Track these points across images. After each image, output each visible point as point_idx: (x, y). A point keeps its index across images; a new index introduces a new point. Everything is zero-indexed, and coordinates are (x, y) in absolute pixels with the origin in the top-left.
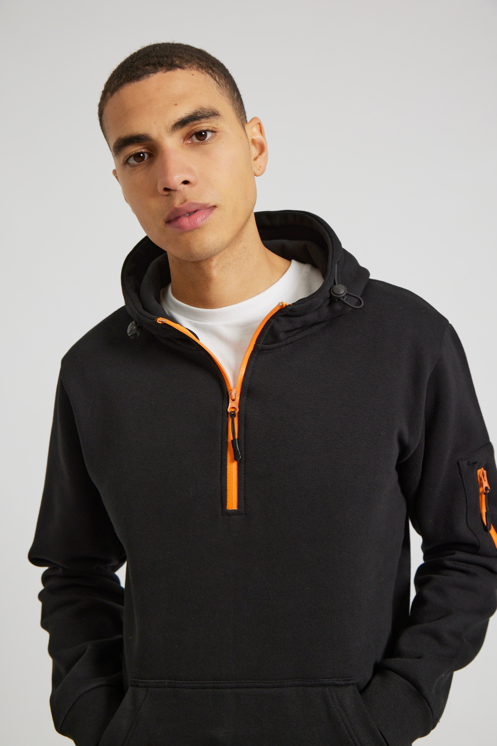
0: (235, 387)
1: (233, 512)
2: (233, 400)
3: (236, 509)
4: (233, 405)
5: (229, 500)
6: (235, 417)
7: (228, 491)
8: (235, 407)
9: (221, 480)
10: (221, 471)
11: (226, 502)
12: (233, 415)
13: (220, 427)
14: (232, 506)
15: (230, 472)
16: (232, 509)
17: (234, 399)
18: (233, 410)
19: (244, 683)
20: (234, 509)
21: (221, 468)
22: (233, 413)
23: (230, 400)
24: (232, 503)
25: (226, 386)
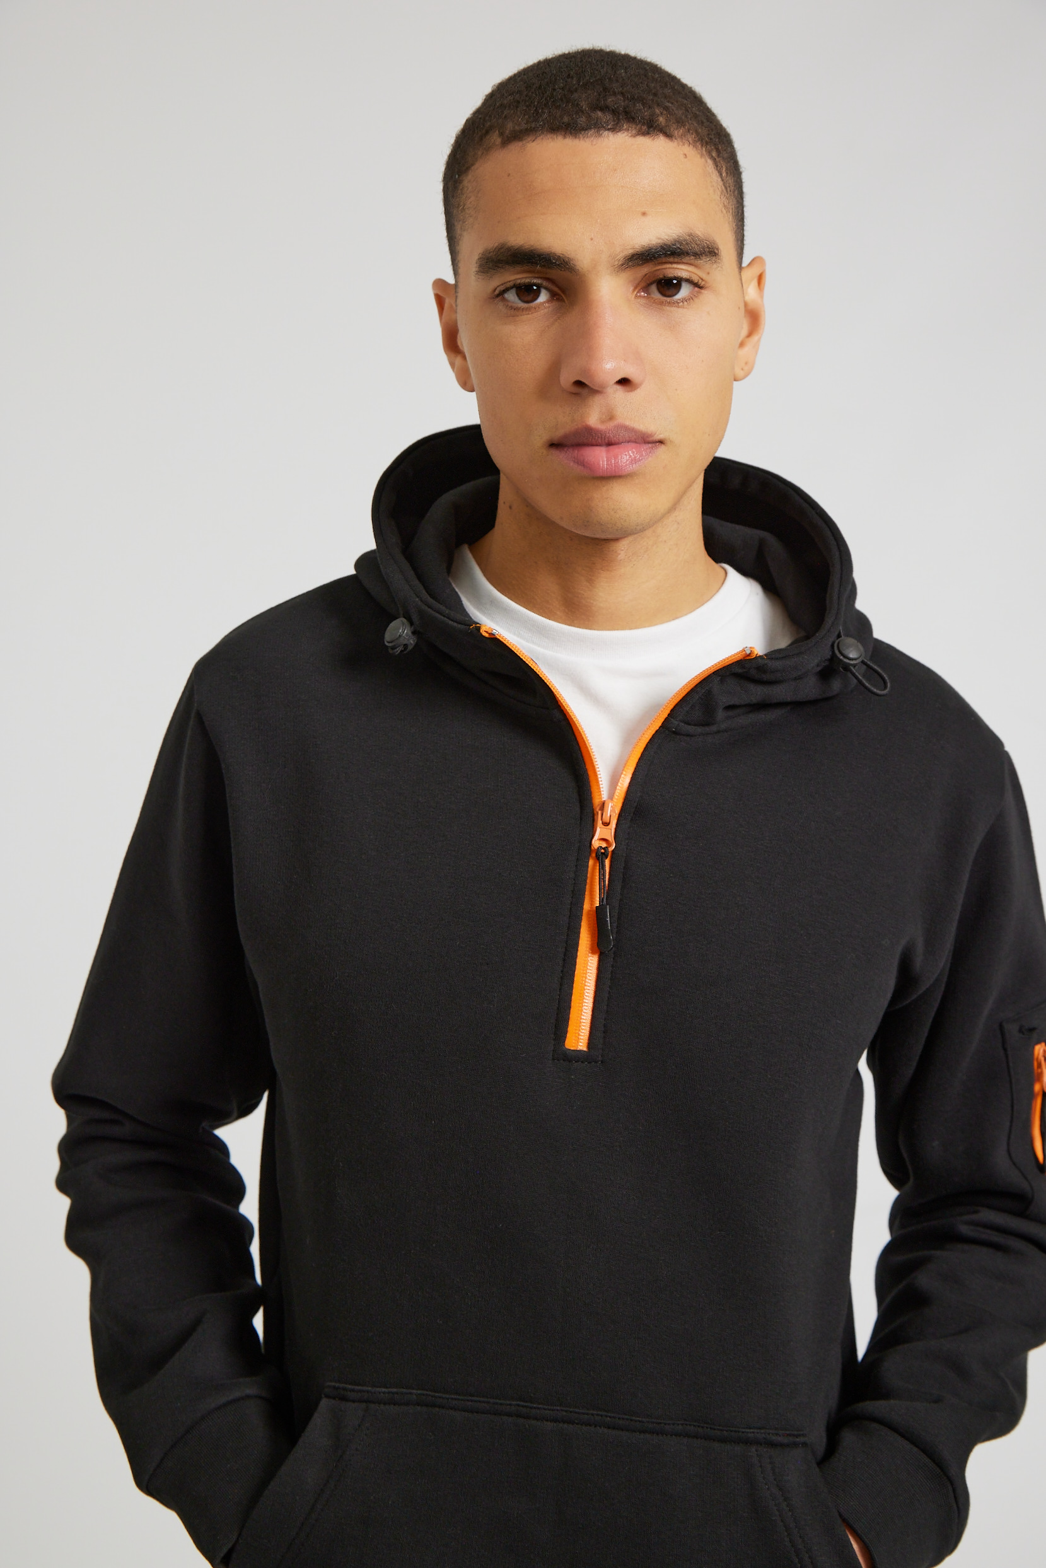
0: (611, 797)
1: (577, 1056)
2: (606, 824)
3: (585, 1049)
4: (603, 835)
5: (571, 1028)
6: (606, 858)
7: (572, 1010)
8: (610, 840)
9: (561, 985)
10: (564, 966)
11: (566, 1032)
12: (601, 855)
13: (572, 875)
14: (576, 1042)
15: (582, 972)
16: (575, 1049)
17: (608, 821)
18: (604, 845)
19: (584, 1414)
20: (580, 1048)
21: (564, 960)
22: (603, 851)
23: (600, 822)
24: (578, 1036)
25: (591, 793)
